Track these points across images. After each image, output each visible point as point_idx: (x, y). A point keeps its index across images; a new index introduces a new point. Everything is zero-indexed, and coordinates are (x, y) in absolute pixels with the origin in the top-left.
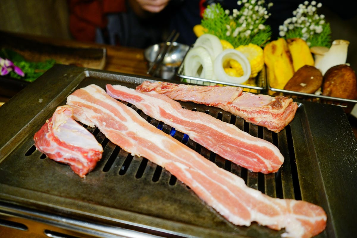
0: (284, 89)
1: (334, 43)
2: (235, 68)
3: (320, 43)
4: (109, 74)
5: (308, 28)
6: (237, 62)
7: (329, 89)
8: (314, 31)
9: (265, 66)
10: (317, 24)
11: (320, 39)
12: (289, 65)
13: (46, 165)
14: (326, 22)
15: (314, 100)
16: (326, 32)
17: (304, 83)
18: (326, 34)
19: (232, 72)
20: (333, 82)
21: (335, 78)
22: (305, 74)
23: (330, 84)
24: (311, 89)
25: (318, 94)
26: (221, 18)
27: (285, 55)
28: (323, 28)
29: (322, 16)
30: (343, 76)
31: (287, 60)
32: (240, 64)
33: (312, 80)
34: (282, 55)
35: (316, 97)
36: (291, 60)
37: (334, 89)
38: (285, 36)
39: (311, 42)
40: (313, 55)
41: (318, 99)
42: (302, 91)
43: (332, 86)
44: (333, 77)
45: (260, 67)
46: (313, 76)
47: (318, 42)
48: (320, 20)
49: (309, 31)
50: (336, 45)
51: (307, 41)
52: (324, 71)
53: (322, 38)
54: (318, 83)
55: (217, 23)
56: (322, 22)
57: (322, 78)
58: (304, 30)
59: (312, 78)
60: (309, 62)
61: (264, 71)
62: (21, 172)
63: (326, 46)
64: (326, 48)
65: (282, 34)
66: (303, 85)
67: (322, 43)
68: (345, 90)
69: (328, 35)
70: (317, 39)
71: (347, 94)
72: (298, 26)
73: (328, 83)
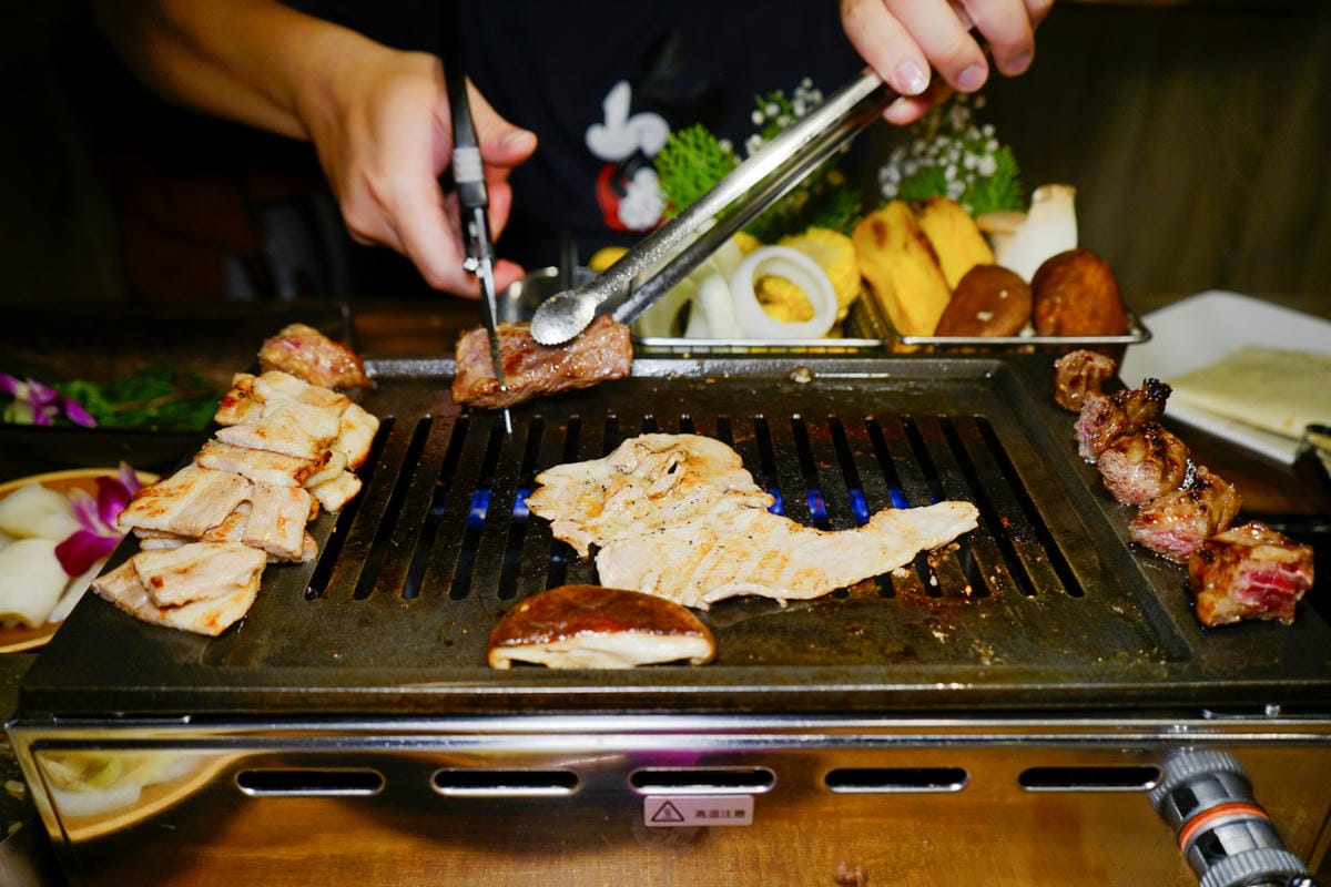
0: (937, 334)
1: (1038, 195)
2: (782, 302)
3: (995, 203)
4: (436, 361)
5: (960, 164)
6: (787, 282)
7: (1052, 319)
8: (975, 171)
9: (866, 283)
10: (979, 150)
11: (993, 192)
12: (933, 272)
13: (380, 611)
14: (1001, 145)
15: (1021, 351)
16: (1006, 172)
17: (986, 310)
18: (1007, 178)
19: (779, 312)
20: (1058, 300)
21: (1062, 287)
22: (981, 286)
23: (1053, 306)
24: (1009, 323)
25: (1027, 335)
26: (712, 166)
27: (914, 246)
28: (998, 162)
29: (989, 130)
30: (1080, 279)
31: (925, 257)
32: (797, 288)
33: (1005, 300)
34: (906, 246)
35: (1024, 345)
36: (935, 259)
37: (1066, 316)
38: (899, 197)
39: (971, 202)
40: (986, 236)
41: (1030, 349)
42: (987, 333)
43: (1058, 310)
44: (1056, 285)
45: (852, 290)
46: (1008, 289)
47: (988, 202)
48: (984, 140)
49: (962, 173)
50: (1044, 200)
51: (960, 201)
52: (1028, 275)
53: (998, 188)
54: (1021, 307)
55: (701, 183)
56: (993, 145)
57: (1029, 293)
58: (951, 173)
59: (1004, 294)
60: (981, 255)
61: (864, 297)
62: (319, 638)
63: (1014, 208)
64: (1017, 215)
65: (889, 190)
66: (984, 316)
67: (1002, 201)
68: (1094, 315)
69: (1014, 179)
70: (985, 194)
71: (1100, 323)
72: (929, 162)
73: (1046, 303)
